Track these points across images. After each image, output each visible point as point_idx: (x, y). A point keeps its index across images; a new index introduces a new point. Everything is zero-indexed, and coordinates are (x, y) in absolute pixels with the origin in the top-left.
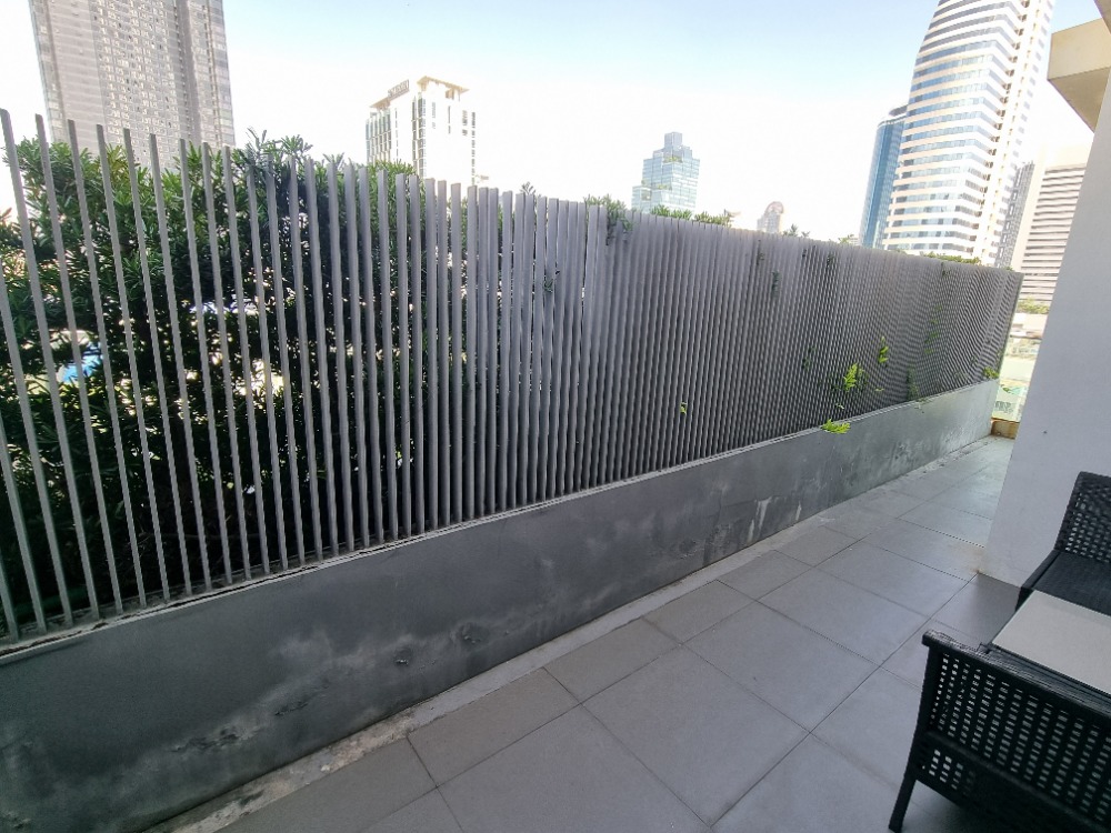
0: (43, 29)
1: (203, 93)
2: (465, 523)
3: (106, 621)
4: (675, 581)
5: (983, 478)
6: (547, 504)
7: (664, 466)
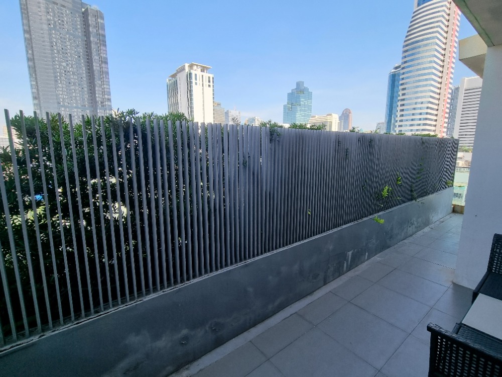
0: (30, 52)
1: (97, 75)
2: (211, 274)
3: (45, 333)
4: (311, 293)
5: (451, 234)
6: (249, 261)
7: (302, 239)
